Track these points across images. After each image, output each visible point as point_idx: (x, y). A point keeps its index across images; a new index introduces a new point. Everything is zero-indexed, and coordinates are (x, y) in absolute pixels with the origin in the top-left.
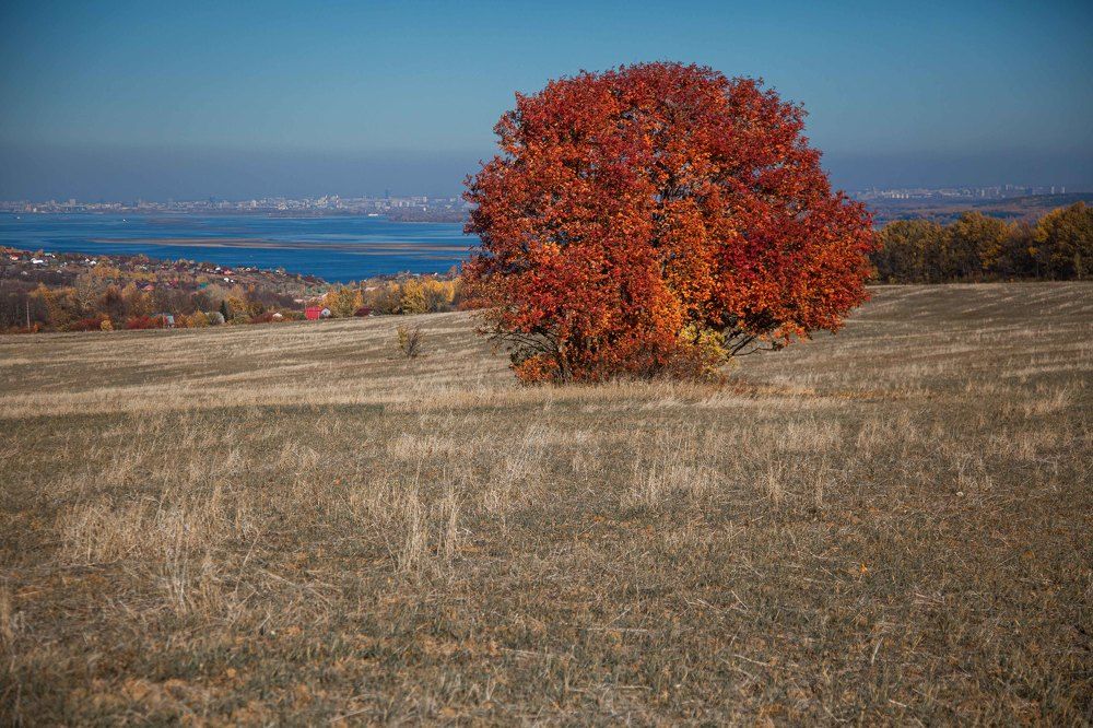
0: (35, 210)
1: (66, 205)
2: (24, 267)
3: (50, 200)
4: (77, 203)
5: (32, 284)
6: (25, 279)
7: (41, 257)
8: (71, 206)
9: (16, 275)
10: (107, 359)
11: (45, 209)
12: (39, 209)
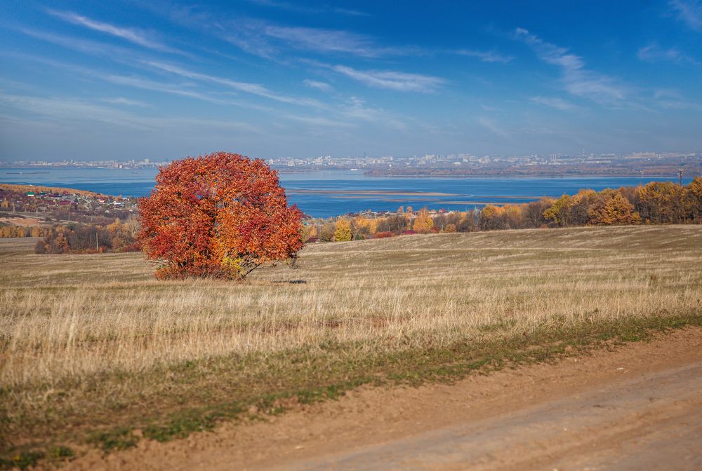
0: (121, 167)
1: (142, 163)
2: (107, 208)
3: (131, 160)
4: (150, 162)
5: (111, 219)
6: (106, 215)
7: (120, 200)
8: (145, 164)
9: (101, 213)
10: (112, 270)
11: (127, 166)
12: (123, 167)
